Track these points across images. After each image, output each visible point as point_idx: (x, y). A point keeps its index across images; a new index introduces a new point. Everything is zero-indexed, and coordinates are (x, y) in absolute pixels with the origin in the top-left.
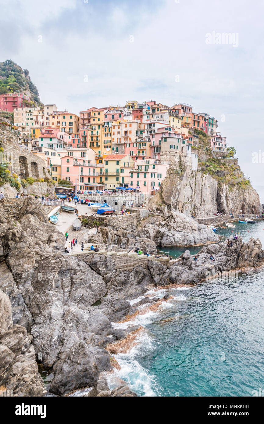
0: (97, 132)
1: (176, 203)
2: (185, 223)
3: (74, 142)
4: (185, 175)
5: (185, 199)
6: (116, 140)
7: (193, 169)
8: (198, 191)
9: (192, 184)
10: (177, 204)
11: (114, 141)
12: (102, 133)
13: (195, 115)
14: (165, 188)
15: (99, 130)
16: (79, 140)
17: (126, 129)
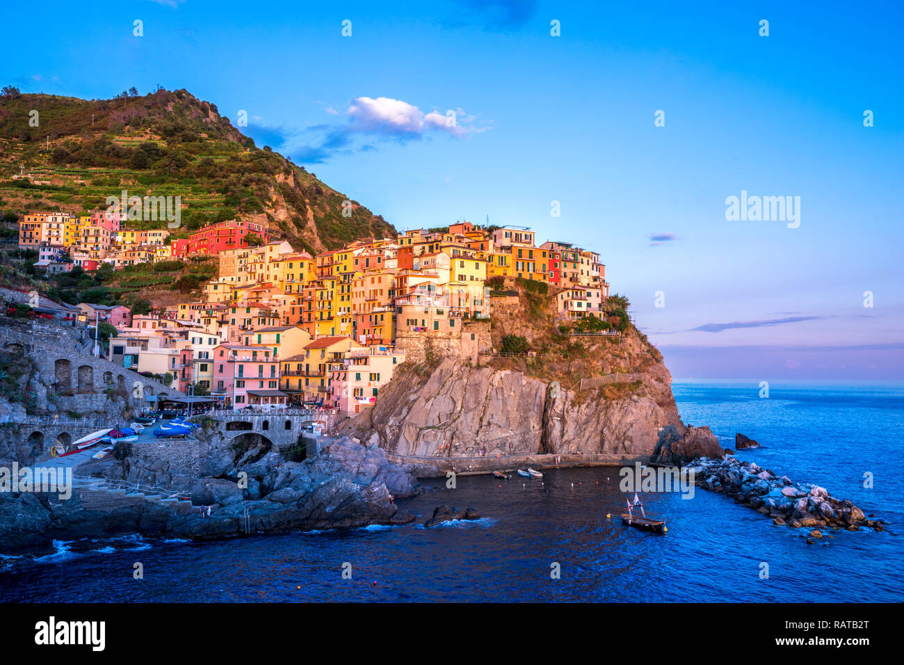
4: (435, 374)
5: (430, 420)
6: (358, 307)
8: (472, 405)
9: (455, 391)
10: (400, 427)
12: (337, 294)
14: (383, 400)
15: (332, 290)
17: (373, 287)
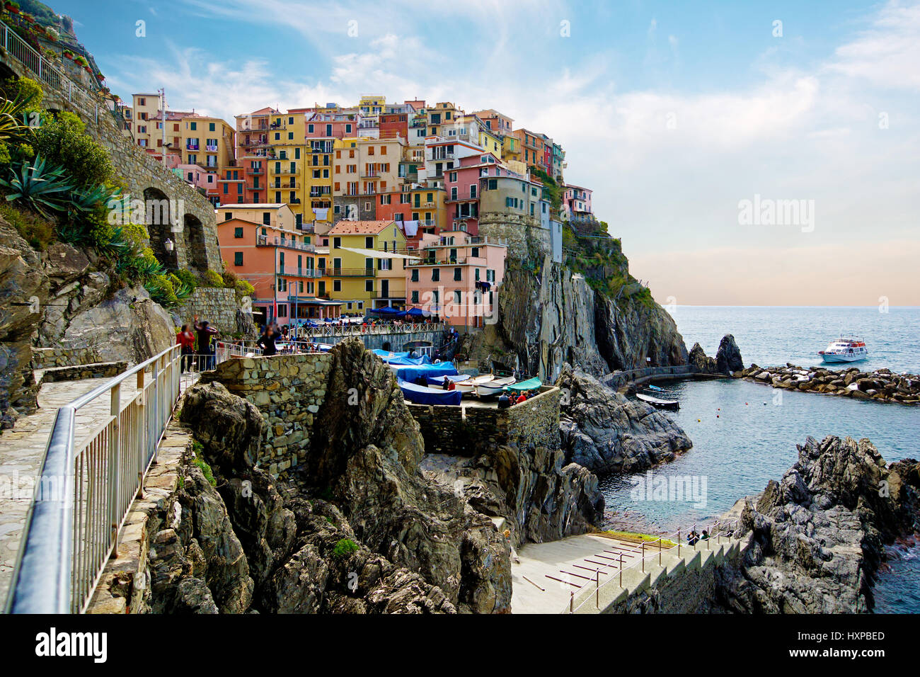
0: (293, 165)
1: (536, 345)
3: (226, 191)
4: (543, 275)
5: (550, 336)
6: (343, 187)
7: (556, 260)
8: (569, 316)
9: (557, 297)
10: (538, 348)
11: (338, 189)
12: (307, 167)
13: (527, 135)
14: (508, 308)
15: (297, 161)
16: (240, 185)
17: (372, 160)
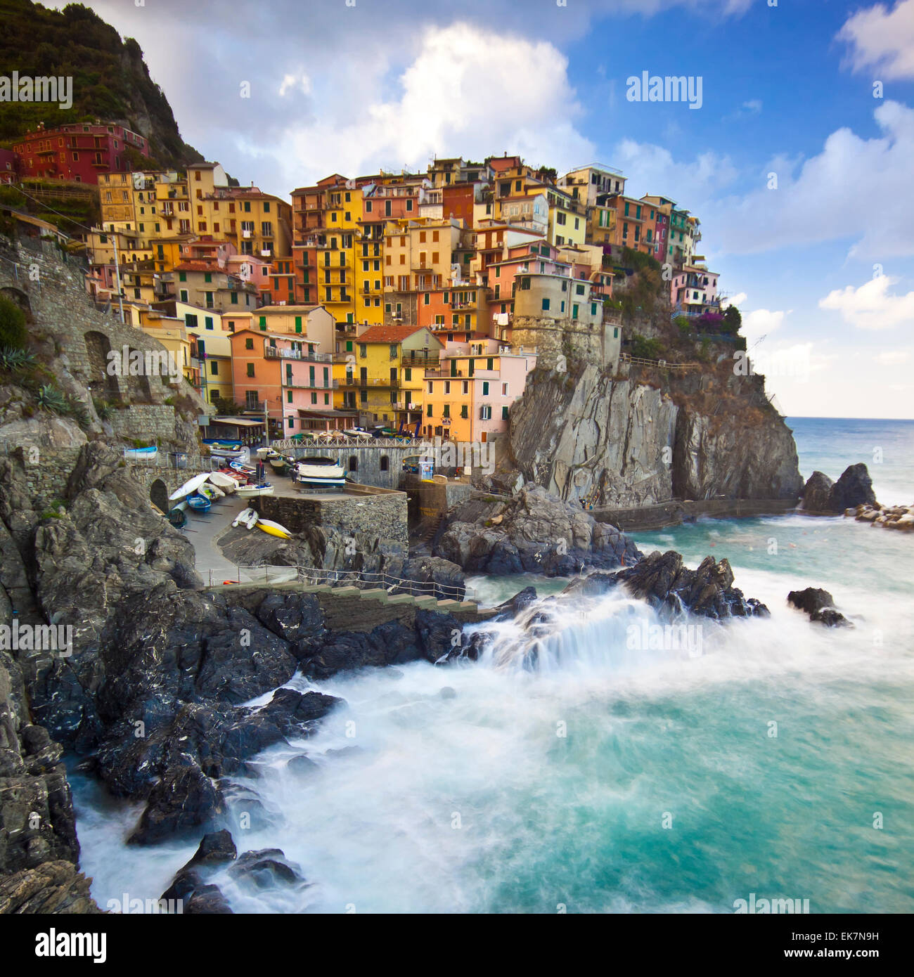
0: (343, 255)
1: (548, 465)
2: (557, 521)
3: (277, 287)
4: (579, 388)
5: (577, 456)
6: (395, 281)
8: (615, 435)
9: (599, 413)
11: (389, 284)
12: (357, 259)
13: (628, 205)
14: (521, 425)
15: (346, 251)
16: (290, 279)
17: (423, 249)
